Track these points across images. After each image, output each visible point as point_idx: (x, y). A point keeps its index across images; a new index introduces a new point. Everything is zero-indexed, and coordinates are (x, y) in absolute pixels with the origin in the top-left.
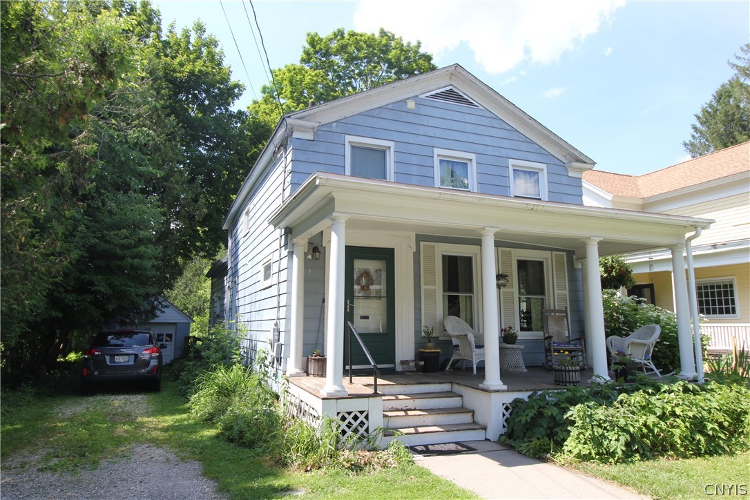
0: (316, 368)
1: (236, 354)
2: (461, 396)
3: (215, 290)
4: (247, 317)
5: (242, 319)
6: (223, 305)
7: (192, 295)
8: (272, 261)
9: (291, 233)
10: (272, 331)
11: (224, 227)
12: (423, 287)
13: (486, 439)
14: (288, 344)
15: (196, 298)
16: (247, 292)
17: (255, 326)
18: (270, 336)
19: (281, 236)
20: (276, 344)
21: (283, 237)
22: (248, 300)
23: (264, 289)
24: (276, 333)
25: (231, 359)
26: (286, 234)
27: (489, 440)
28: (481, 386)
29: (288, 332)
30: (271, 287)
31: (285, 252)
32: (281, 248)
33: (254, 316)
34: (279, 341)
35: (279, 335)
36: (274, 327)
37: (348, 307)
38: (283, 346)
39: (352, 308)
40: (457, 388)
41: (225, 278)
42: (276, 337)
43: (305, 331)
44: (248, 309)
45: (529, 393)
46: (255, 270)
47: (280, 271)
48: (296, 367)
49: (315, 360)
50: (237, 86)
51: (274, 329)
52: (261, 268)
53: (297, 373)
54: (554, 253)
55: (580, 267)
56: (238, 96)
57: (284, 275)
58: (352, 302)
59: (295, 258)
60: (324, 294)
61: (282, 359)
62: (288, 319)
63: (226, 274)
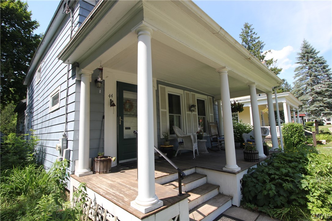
0: (102, 167)
1: (30, 156)
2: (206, 176)
3: (19, 118)
4: (38, 132)
5: (35, 133)
6: (24, 126)
7: (10, 124)
8: (59, 91)
9: (78, 66)
10: (61, 141)
11: (25, 83)
12: (161, 110)
13: (232, 205)
14: (76, 150)
15: (12, 125)
16: (40, 116)
17: (45, 137)
18: (60, 144)
19: (69, 71)
20: (65, 150)
21: (71, 72)
22: (40, 121)
23: (52, 112)
24: (65, 142)
25: (26, 159)
26: (74, 68)
27: (236, 206)
28: (224, 169)
29: (76, 141)
30: (59, 109)
31: (72, 81)
32: (68, 79)
33: (44, 131)
34: (67, 147)
35: (67, 143)
36: (63, 137)
37: (120, 121)
38: (71, 152)
39: (122, 122)
40: (200, 170)
41: (25, 111)
42: (65, 145)
43: (91, 139)
44: (40, 126)
45: (247, 170)
46: (45, 101)
47: (67, 96)
48: (84, 168)
49: (100, 161)
50: (35, 22)
51: (63, 139)
52: (50, 99)
53: (85, 173)
54: (209, 97)
55: (217, 104)
56: (36, 27)
57: (72, 99)
58: (122, 118)
59: (82, 84)
60: (104, 113)
61: (71, 162)
62: (76, 131)
63: (26, 109)
